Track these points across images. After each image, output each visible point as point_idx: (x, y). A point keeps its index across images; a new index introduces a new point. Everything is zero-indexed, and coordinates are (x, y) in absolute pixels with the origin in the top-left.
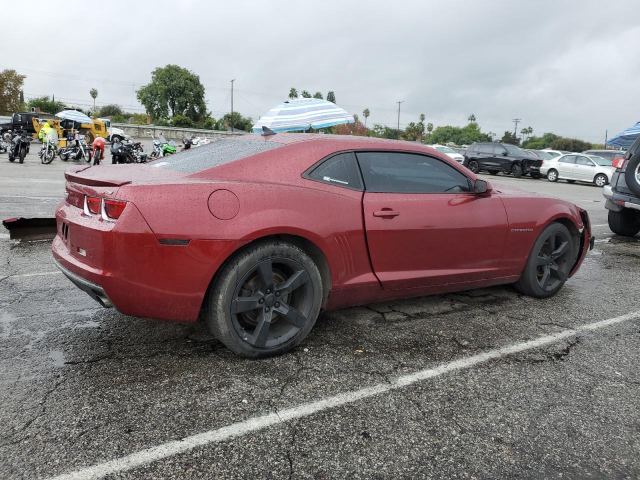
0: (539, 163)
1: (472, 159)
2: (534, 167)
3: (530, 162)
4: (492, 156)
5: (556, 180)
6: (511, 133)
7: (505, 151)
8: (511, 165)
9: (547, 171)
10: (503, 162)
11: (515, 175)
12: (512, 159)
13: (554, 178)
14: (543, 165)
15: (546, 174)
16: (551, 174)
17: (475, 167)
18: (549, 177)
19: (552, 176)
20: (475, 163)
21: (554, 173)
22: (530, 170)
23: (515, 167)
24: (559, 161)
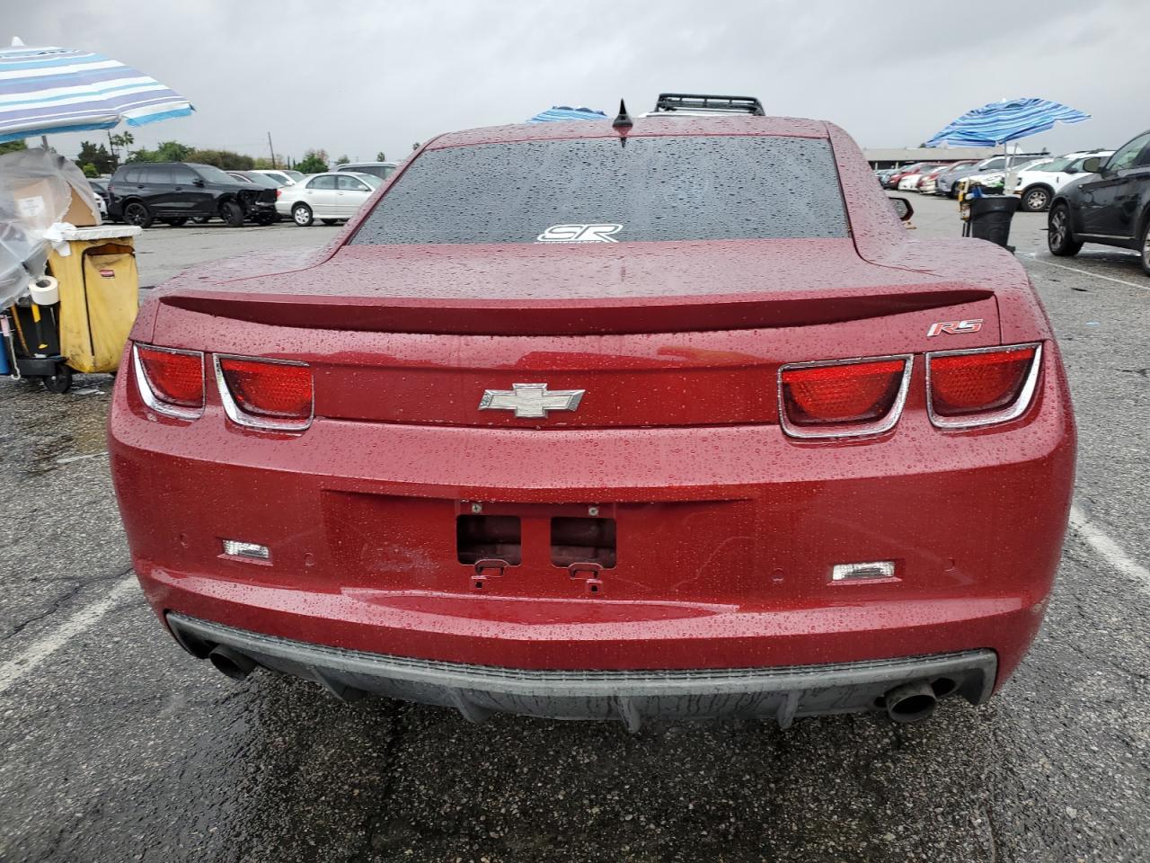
0: (272, 195)
1: (128, 201)
2: (262, 204)
3: (253, 194)
4: (174, 190)
5: (310, 223)
6: (95, 145)
7: (197, 177)
8: (218, 203)
9: (290, 208)
10: (200, 200)
11: (230, 223)
12: (217, 193)
13: (307, 220)
14: (278, 198)
15: (290, 213)
16: (298, 212)
17: (142, 215)
18: (297, 217)
19: (301, 215)
20: (138, 208)
21: (303, 210)
22: (257, 209)
23: (228, 207)
24: (307, 187)
